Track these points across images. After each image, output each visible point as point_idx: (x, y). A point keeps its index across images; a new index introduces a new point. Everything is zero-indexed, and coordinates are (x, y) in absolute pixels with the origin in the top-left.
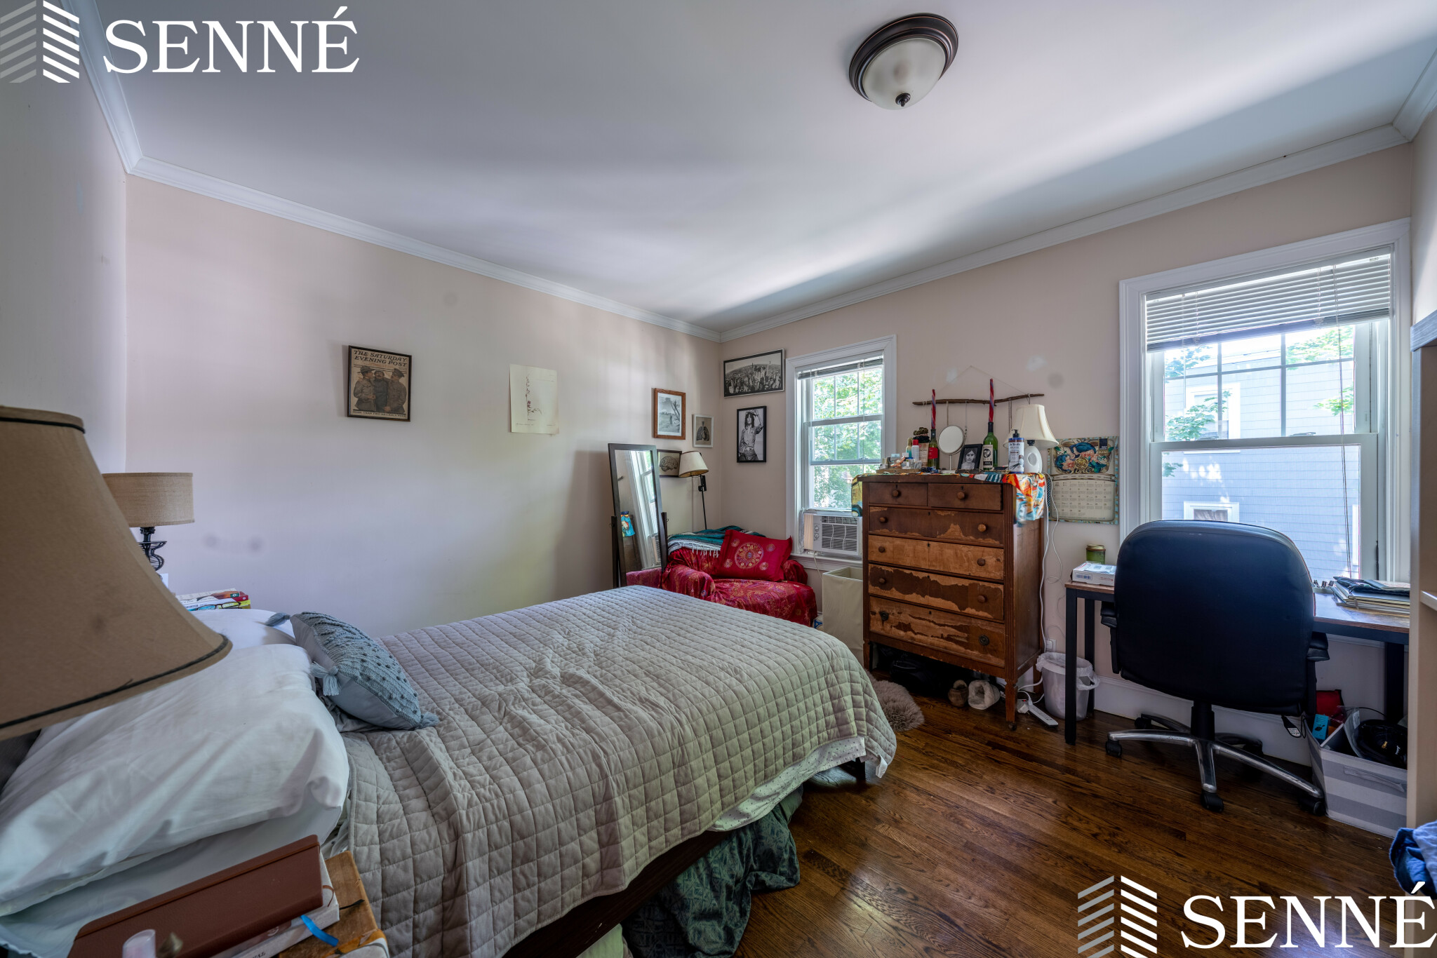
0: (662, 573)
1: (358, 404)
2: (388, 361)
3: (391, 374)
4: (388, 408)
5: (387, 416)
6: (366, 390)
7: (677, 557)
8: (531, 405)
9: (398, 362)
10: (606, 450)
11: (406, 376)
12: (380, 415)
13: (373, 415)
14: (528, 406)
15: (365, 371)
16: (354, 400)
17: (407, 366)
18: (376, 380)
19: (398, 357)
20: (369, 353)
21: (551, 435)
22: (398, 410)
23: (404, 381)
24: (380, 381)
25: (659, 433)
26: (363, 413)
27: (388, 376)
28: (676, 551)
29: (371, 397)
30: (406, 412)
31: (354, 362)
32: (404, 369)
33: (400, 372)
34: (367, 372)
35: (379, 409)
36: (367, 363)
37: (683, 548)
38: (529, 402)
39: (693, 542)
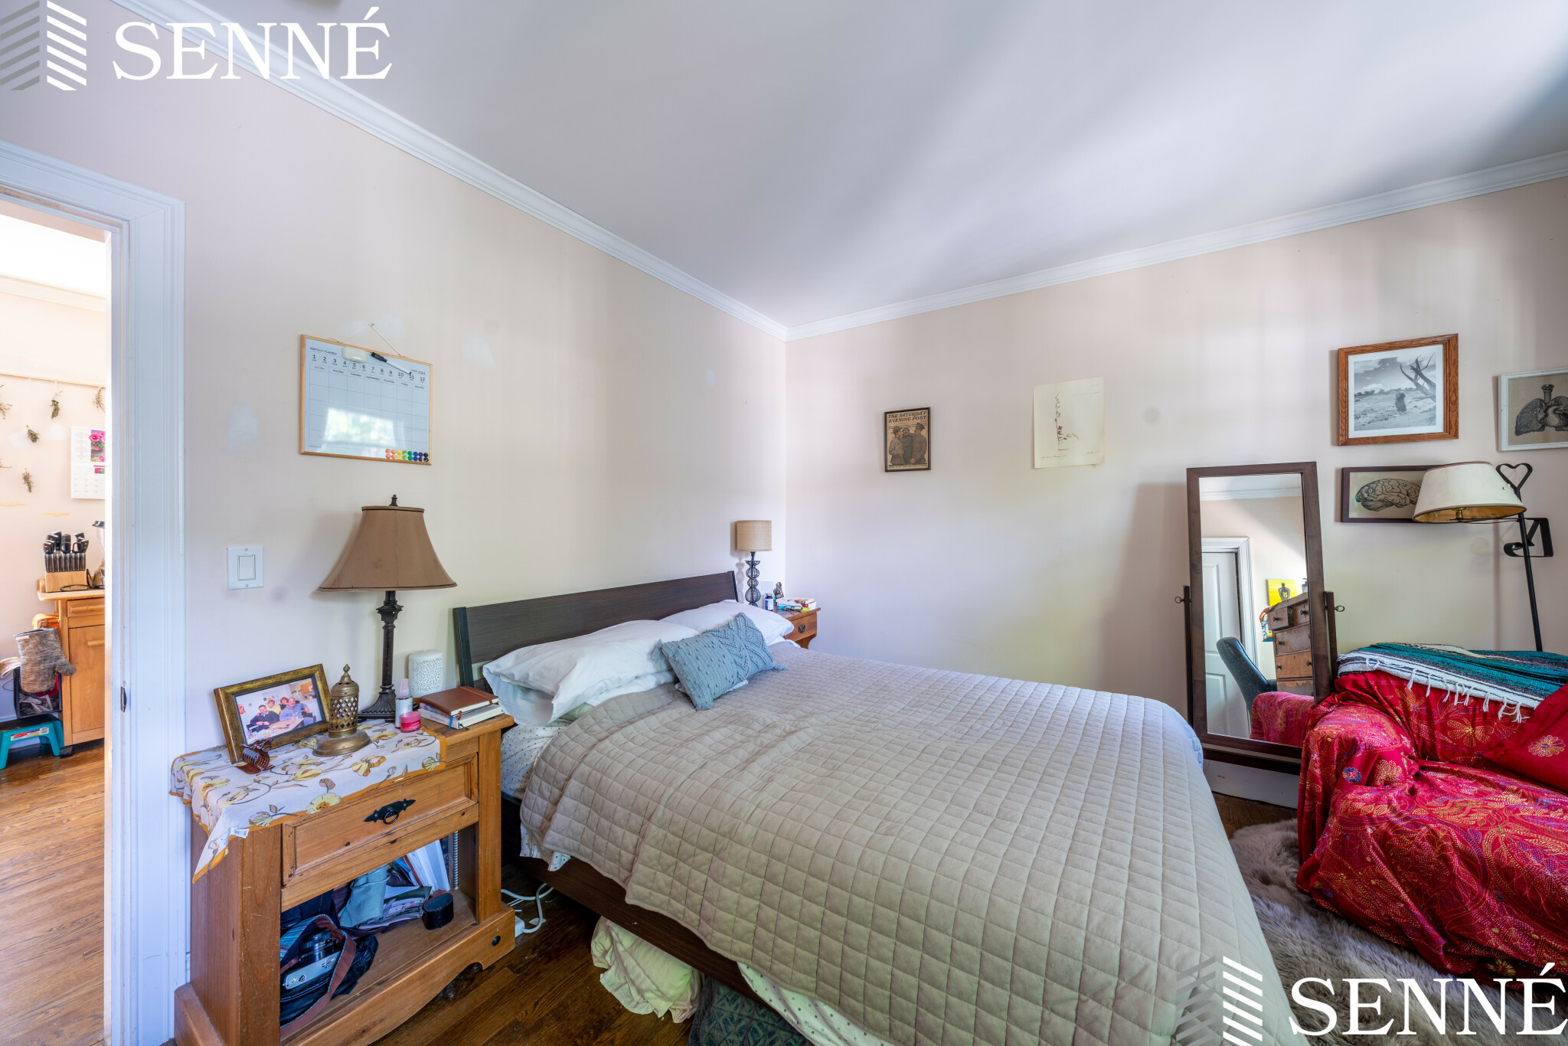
0: (1313, 707)
1: (892, 460)
2: (912, 417)
3: (914, 428)
4: (913, 460)
5: (913, 467)
6: (897, 448)
7: (1355, 684)
8: (1063, 431)
9: (920, 416)
10: (1184, 479)
11: (926, 427)
12: (908, 467)
13: (902, 468)
14: (1059, 433)
15: (896, 431)
16: (890, 457)
17: (927, 418)
18: (904, 437)
19: (919, 411)
20: (899, 414)
21: (1094, 465)
22: (920, 461)
23: (924, 433)
24: (906, 437)
25: (1353, 434)
26: (895, 468)
27: (912, 431)
28: (1355, 673)
29: (901, 452)
30: (927, 462)
31: (889, 425)
32: (924, 422)
33: (921, 425)
34: (897, 431)
35: (907, 462)
36: (897, 424)
37: (1379, 673)
38: (1060, 428)
39: (1417, 667)
